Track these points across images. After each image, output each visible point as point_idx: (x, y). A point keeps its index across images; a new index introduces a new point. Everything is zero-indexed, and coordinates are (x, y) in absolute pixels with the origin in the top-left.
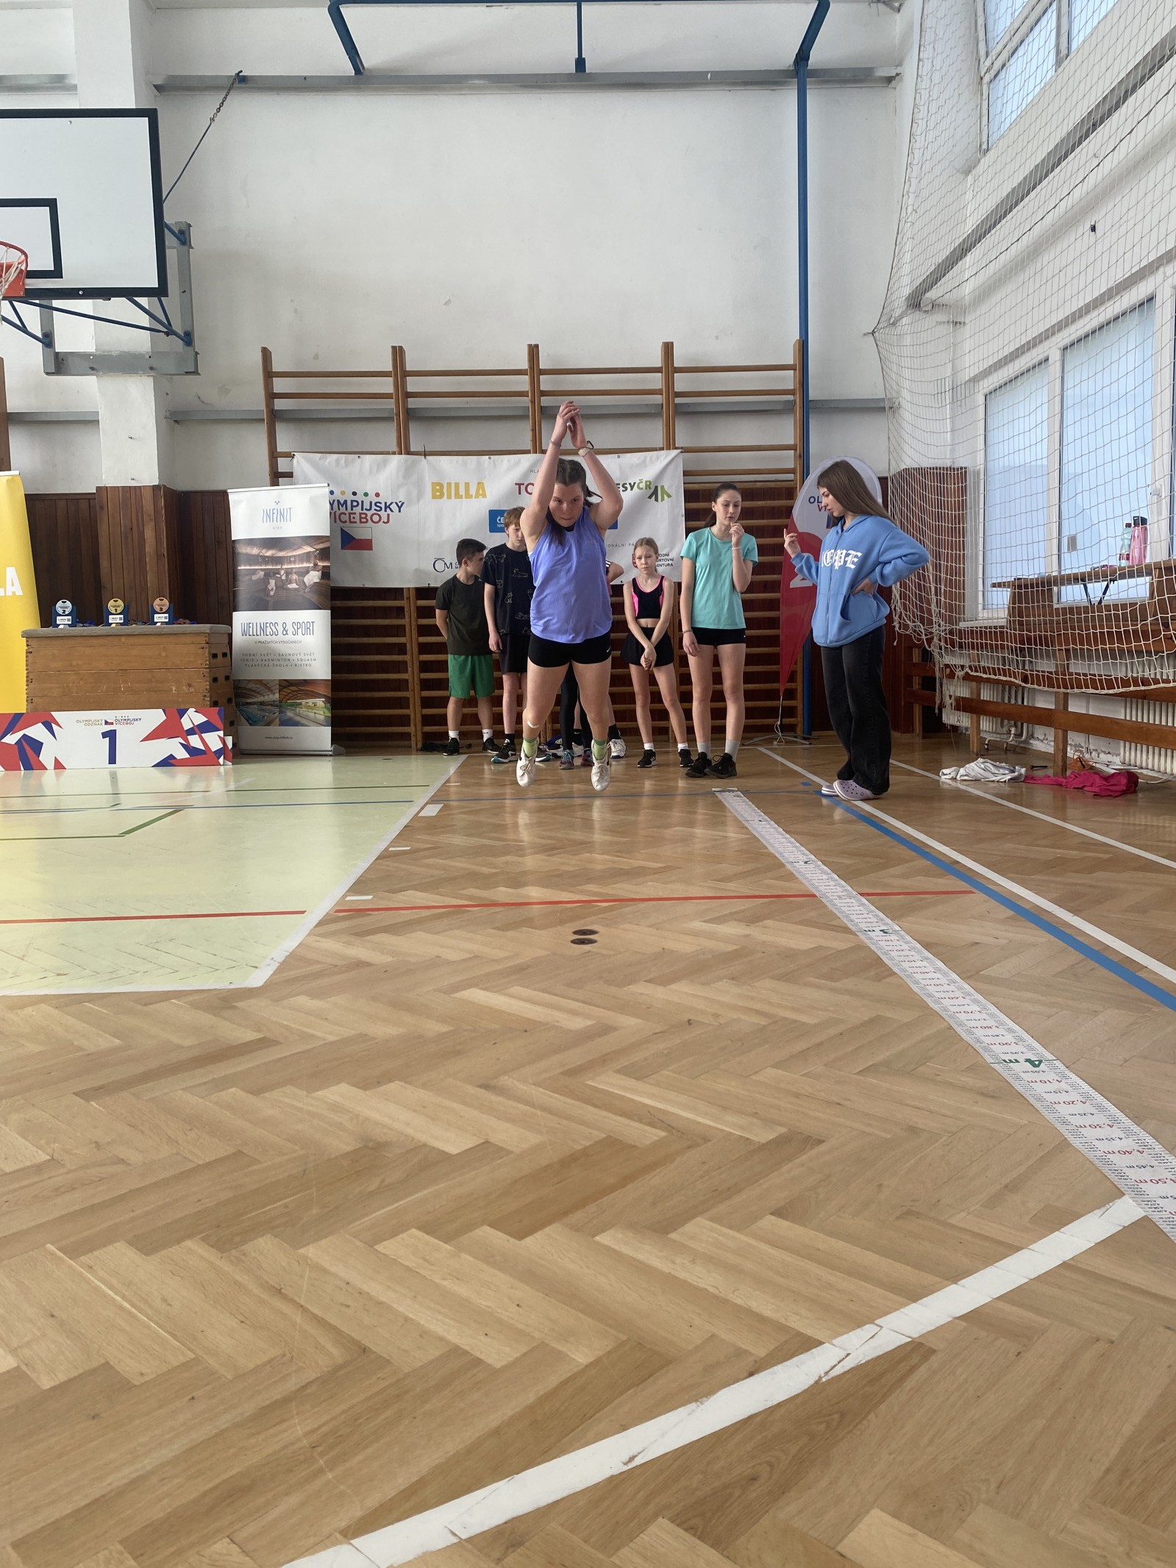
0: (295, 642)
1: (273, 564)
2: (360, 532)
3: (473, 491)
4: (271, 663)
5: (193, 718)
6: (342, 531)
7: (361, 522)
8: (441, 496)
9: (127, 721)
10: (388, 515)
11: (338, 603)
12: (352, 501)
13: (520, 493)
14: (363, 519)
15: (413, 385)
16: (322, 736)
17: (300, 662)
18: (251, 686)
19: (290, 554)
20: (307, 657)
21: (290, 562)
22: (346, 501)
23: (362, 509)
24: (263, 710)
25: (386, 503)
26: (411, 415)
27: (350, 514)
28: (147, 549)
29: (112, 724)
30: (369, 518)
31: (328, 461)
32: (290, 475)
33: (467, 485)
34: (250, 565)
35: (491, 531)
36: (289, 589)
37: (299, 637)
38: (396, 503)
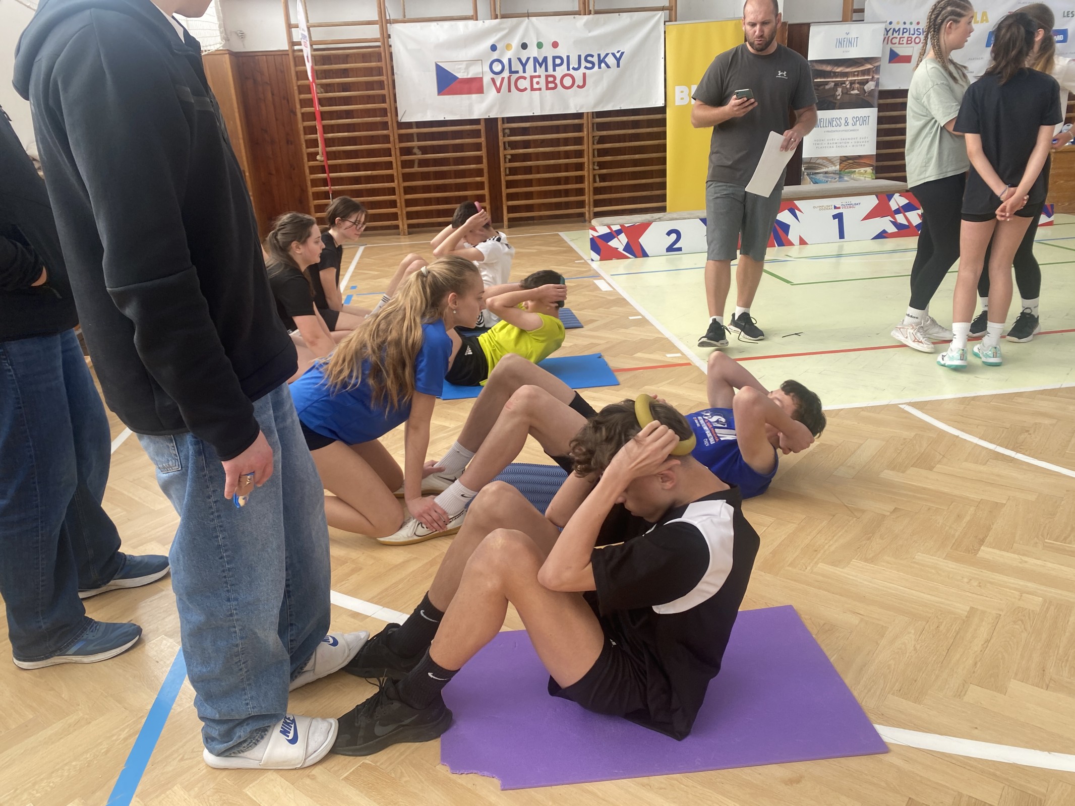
1: (841, 77)
2: (902, 51)
3: (979, 18)
4: (834, 145)
6: (891, 49)
7: (907, 43)
11: (882, 102)
12: (903, 30)
19: (854, 70)
21: (854, 76)
22: (899, 29)
23: (909, 35)
24: (827, 177)
27: (900, 38)
30: (913, 41)
32: (862, 11)
35: (986, 46)
36: (852, 94)
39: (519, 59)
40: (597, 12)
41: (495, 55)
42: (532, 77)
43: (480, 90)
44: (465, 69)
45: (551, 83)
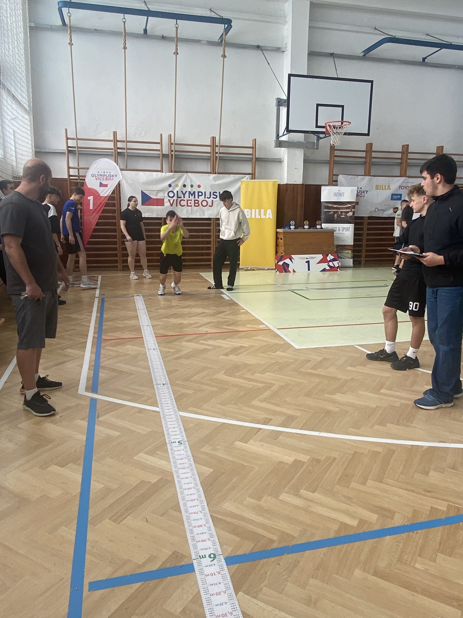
1: (336, 209)
3: (387, 188)
5: (330, 257)
8: (378, 189)
9: (312, 258)
10: (364, 195)
13: (400, 189)
15: (373, 155)
16: (350, 262)
17: (344, 240)
19: (342, 207)
25: (363, 191)
29: (308, 259)
30: (359, 195)
31: (348, 177)
32: (337, 181)
33: (385, 186)
34: (327, 210)
35: (391, 200)
36: (342, 217)
37: (344, 232)
38: (366, 191)
39: (182, 192)
40: (219, 173)
41: (171, 189)
43: (163, 205)
44: (156, 194)
45: (197, 203)
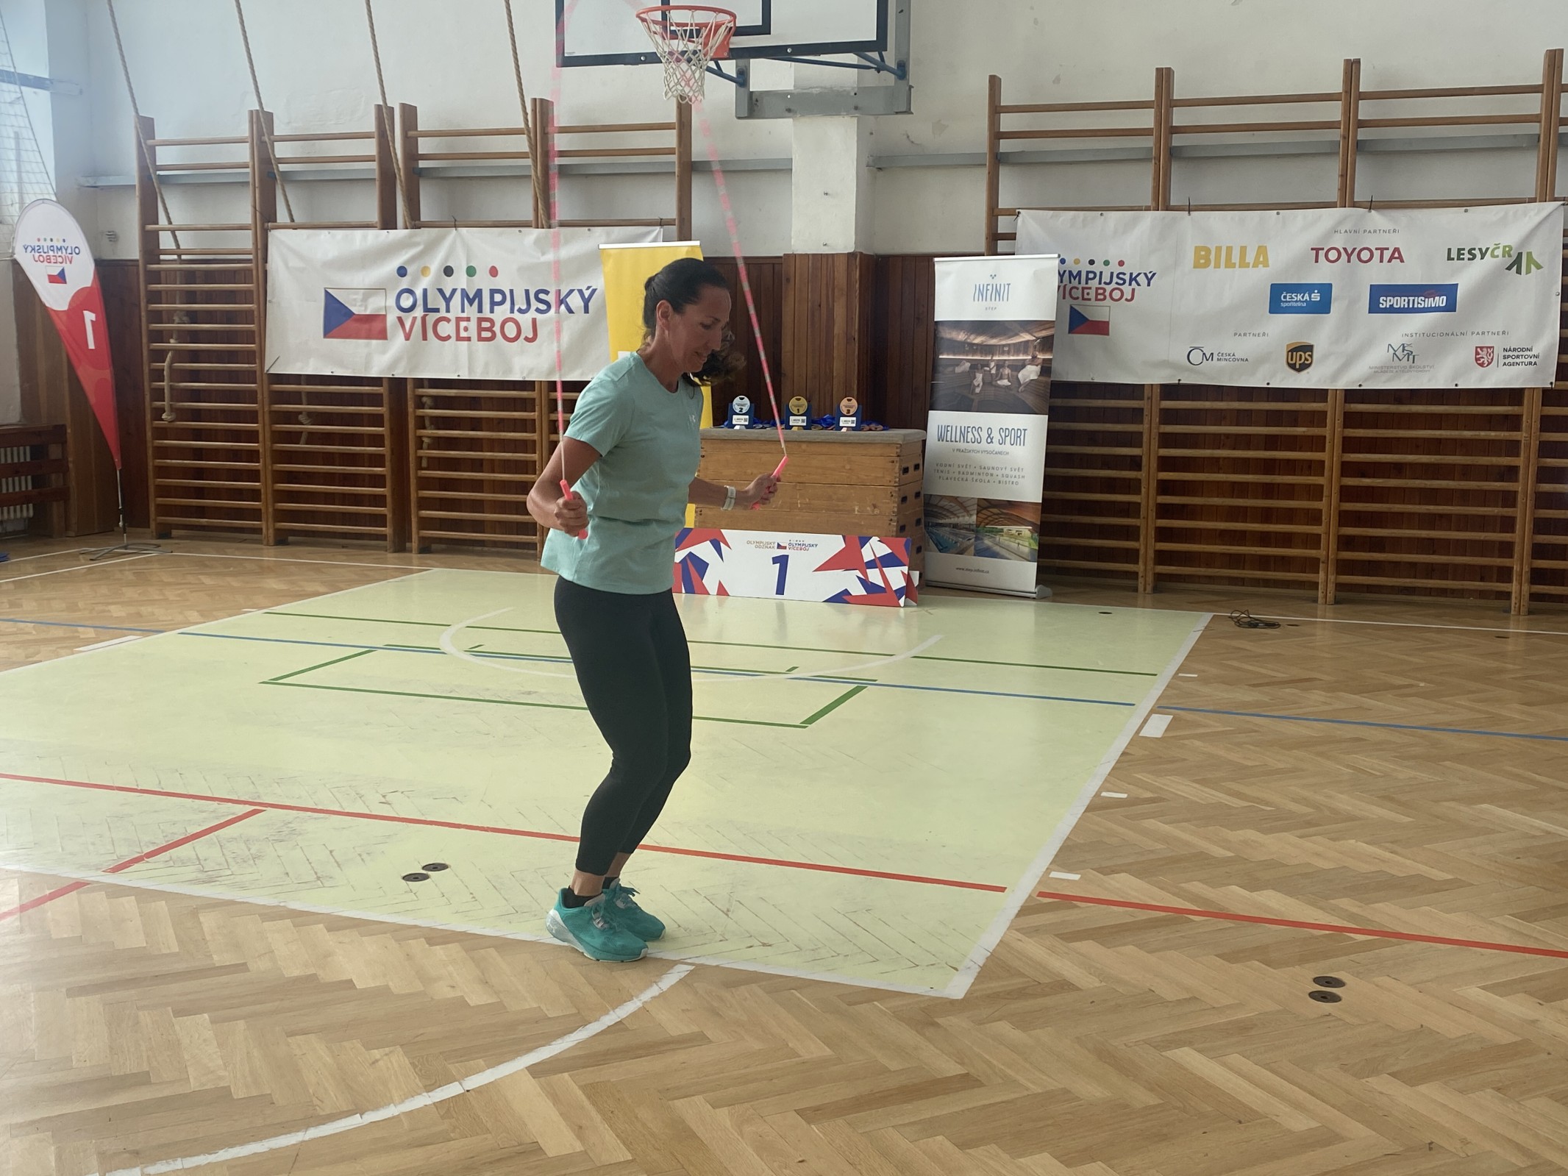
0: (1000, 453)
1: (982, 354)
2: (1097, 311)
3: (1250, 258)
4: (970, 477)
5: (875, 548)
6: (1072, 308)
7: (1097, 299)
8: (1207, 265)
10: (1133, 290)
11: (1059, 402)
12: (1088, 273)
13: (1317, 261)
14: (1100, 295)
15: (1180, 117)
16: (1025, 574)
17: (1005, 479)
18: (943, 503)
19: (1004, 342)
20: (1013, 473)
21: (1003, 353)
22: (1079, 273)
23: (1100, 283)
24: (956, 535)
25: (1131, 274)
26: (1173, 154)
27: (1083, 289)
28: (836, 331)
29: (785, 548)
30: (1107, 294)
31: (1061, 219)
32: (1012, 237)
33: (1243, 250)
34: (954, 354)
35: (1270, 312)
36: (999, 386)
37: (1007, 447)
38: (1145, 274)
39: (441, 291)
40: (563, 225)
41: (405, 283)
42: (459, 320)
43: (382, 335)
44: (362, 301)
45: (487, 331)
